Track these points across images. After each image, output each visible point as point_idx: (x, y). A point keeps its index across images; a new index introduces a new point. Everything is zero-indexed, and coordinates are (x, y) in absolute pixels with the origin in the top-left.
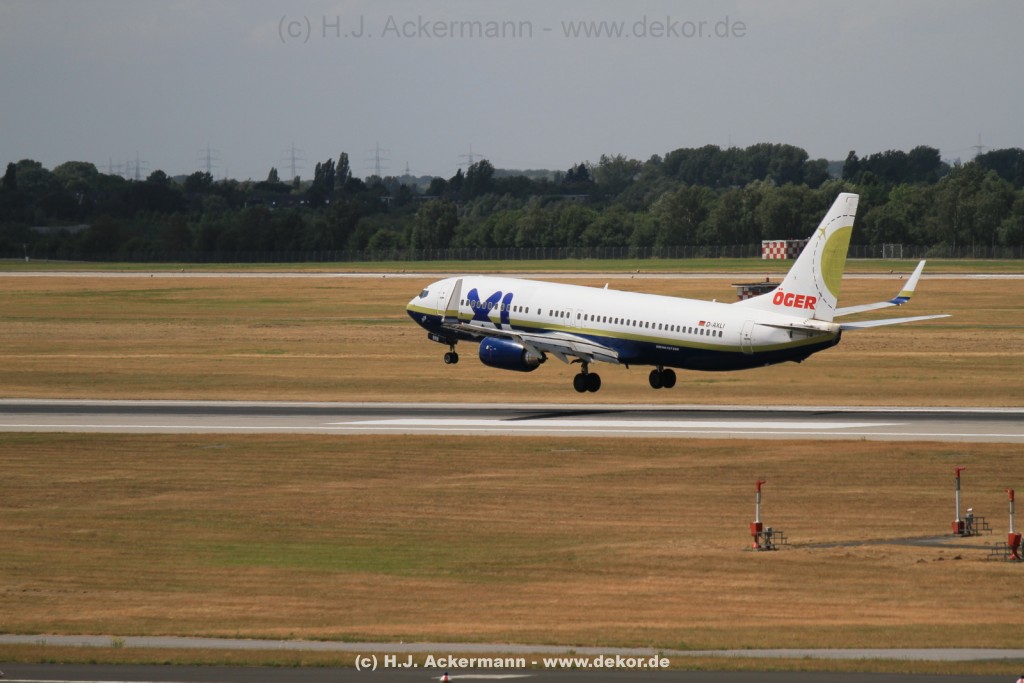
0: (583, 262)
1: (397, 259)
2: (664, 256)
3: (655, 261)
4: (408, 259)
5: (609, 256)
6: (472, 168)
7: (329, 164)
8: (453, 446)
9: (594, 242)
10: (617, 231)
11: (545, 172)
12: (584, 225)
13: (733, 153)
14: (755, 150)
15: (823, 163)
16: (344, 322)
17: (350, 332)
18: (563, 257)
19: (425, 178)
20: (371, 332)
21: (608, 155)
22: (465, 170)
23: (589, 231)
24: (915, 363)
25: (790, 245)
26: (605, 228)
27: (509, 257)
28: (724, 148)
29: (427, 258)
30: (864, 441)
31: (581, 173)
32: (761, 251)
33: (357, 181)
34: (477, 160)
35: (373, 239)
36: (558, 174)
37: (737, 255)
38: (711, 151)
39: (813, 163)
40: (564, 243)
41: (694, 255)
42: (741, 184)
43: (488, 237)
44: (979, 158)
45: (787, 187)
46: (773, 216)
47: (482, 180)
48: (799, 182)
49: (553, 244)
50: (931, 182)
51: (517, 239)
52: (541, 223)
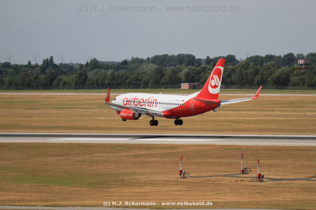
1: (68, 89)
2: (151, 88)
4: (72, 89)
5: (134, 88)
6: (91, 61)
7: (47, 59)
8: (86, 147)
9: (130, 83)
10: (138, 80)
11: (114, 62)
12: (127, 78)
13: (173, 56)
14: (179, 55)
15: (200, 60)
16: (52, 108)
17: (54, 111)
18: (120, 88)
19: (77, 64)
20: (61, 111)
21: (134, 57)
22: (89, 61)
23: (127, 81)
24: (228, 121)
25: (190, 85)
26: (133, 79)
29: (78, 89)
30: (213, 145)
31: (125, 62)
32: (181, 87)
33: (56, 65)
34: (93, 58)
35: (61, 83)
36: (118, 63)
37: (173, 88)
38: (166, 56)
39: (197, 59)
40: (120, 84)
41: (160, 88)
42: (175, 66)
43: (97, 82)
44: (248, 58)
45: (189, 67)
46: (185, 76)
47: (95, 64)
48: (193, 65)
49: (117, 84)
50: (233, 65)
51: (106, 82)
52: (113, 77)
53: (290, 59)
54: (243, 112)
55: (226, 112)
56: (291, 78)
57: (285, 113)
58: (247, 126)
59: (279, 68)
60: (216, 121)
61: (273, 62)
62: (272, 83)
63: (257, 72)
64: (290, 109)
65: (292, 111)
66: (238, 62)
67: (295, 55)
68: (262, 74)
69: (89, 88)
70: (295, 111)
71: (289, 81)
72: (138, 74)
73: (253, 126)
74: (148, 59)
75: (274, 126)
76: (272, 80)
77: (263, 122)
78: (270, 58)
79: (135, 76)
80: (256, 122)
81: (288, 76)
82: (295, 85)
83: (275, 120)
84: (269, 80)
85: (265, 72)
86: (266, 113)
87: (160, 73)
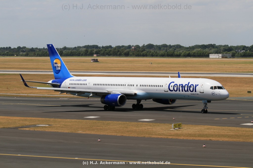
0: (75, 57)
2: (84, 56)
3: (83, 57)
5: (78, 56)
6: (64, 47)
9: (77, 55)
10: (79, 53)
12: (76, 53)
13: (91, 46)
14: (93, 45)
15: (100, 47)
18: (74, 56)
19: (60, 48)
23: (76, 54)
24: (109, 67)
25: (97, 55)
26: (78, 53)
27: (68, 56)
28: (90, 45)
31: (75, 48)
32: (94, 56)
37: (91, 56)
38: (89, 45)
41: (87, 56)
42: (92, 49)
43: (66, 54)
44: (116, 46)
45: (97, 49)
46: (95, 52)
47: (65, 48)
48: (98, 49)
49: (73, 55)
50: (111, 49)
51: (69, 54)
52: (71, 52)
53: (129, 47)
54: (114, 64)
55: (108, 64)
56: (130, 53)
57: (128, 64)
58: (115, 69)
59: (126, 50)
60: (104, 67)
61: (124, 48)
62: (123, 55)
63: (118, 51)
64: (129, 63)
65: (130, 64)
66: (112, 47)
67: (131, 45)
68: (120, 52)
69: (63, 56)
70: (131, 64)
71: (129, 54)
72: (80, 51)
73: (117, 69)
74: (83, 46)
75: (124, 69)
76: (124, 53)
77: (120, 67)
78: (123, 46)
79: (79, 52)
80: (118, 67)
81: (129, 52)
82: (131, 55)
83: (124, 67)
84: (122, 53)
85: (121, 51)
86: (121, 64)
87: (87, 51)
